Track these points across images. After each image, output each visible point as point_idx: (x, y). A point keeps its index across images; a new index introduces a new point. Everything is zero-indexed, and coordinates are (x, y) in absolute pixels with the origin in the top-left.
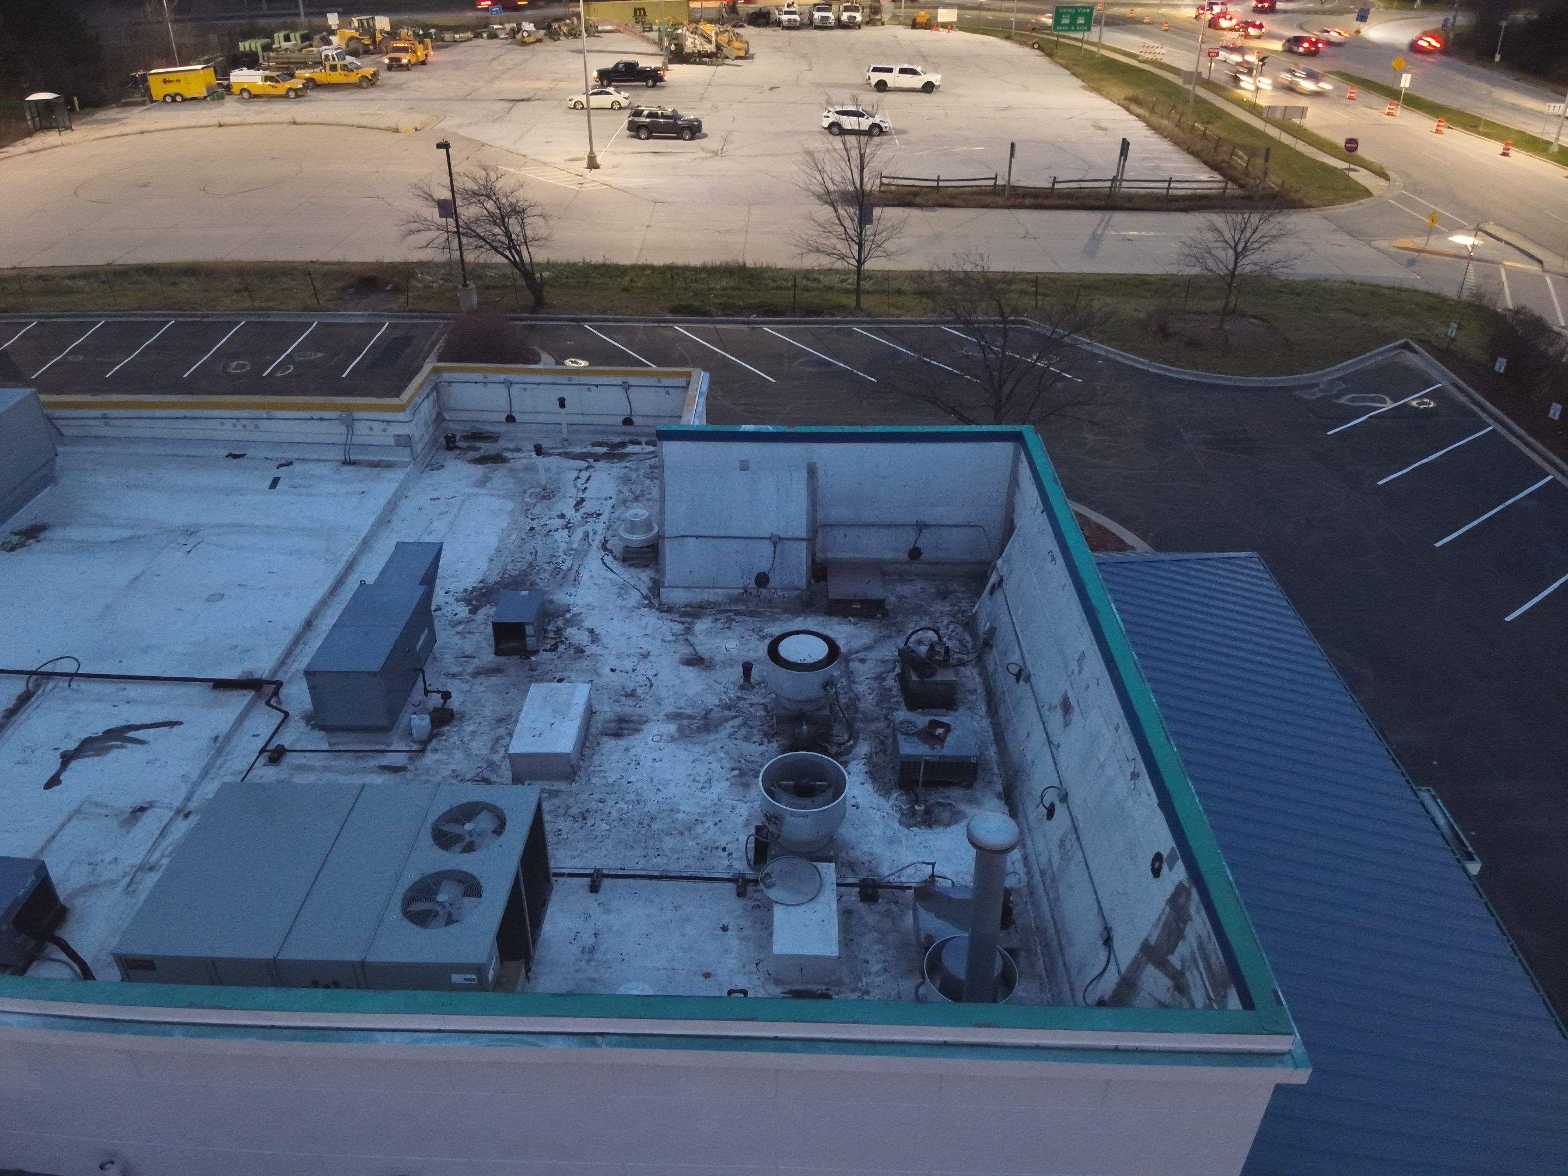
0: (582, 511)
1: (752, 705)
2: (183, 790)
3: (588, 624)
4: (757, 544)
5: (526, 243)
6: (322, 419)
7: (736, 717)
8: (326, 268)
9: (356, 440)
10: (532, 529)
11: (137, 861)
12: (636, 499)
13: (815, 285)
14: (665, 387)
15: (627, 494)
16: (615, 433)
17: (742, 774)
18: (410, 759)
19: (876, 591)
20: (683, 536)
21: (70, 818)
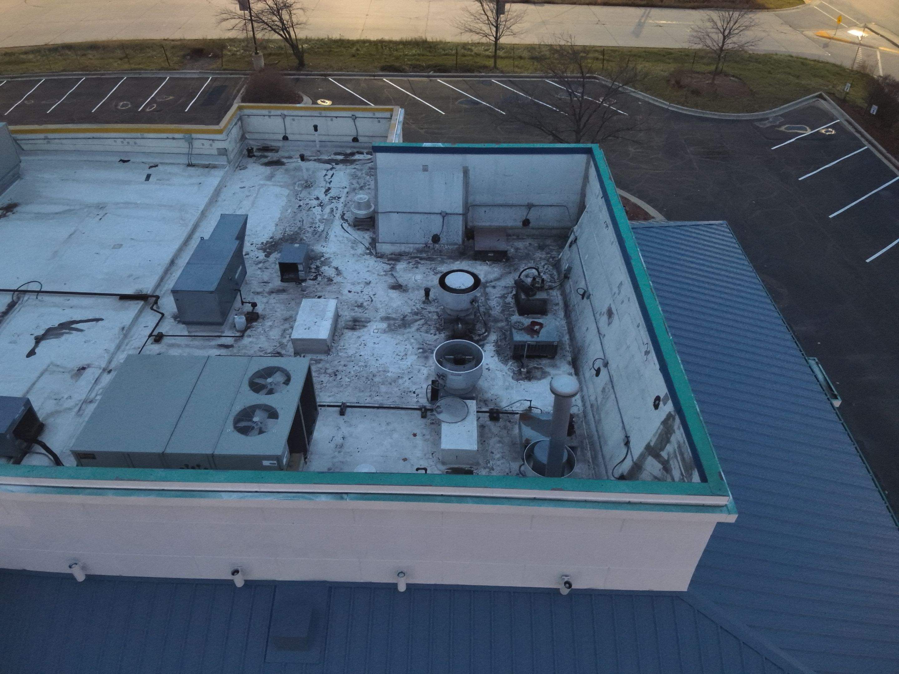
0: (329, 195)
1: (430, 312)
2: (107, 357)
3: (334, 264)
4: (433, 216)
5: (293, 26)
6: (174, 139)
7: (421, 319)
8: (173, 43)
9: (195, 151)
10: (300, 206)
11: (83, 397)
12: (361, 188)
13: (469, 53)
14: (377, 118)
15: (356, 185)
16: (347, 147)
17: (424, 351)
18: (235, 341)
19: (502, 246)
20: (390, 212)
21: (42, 374)
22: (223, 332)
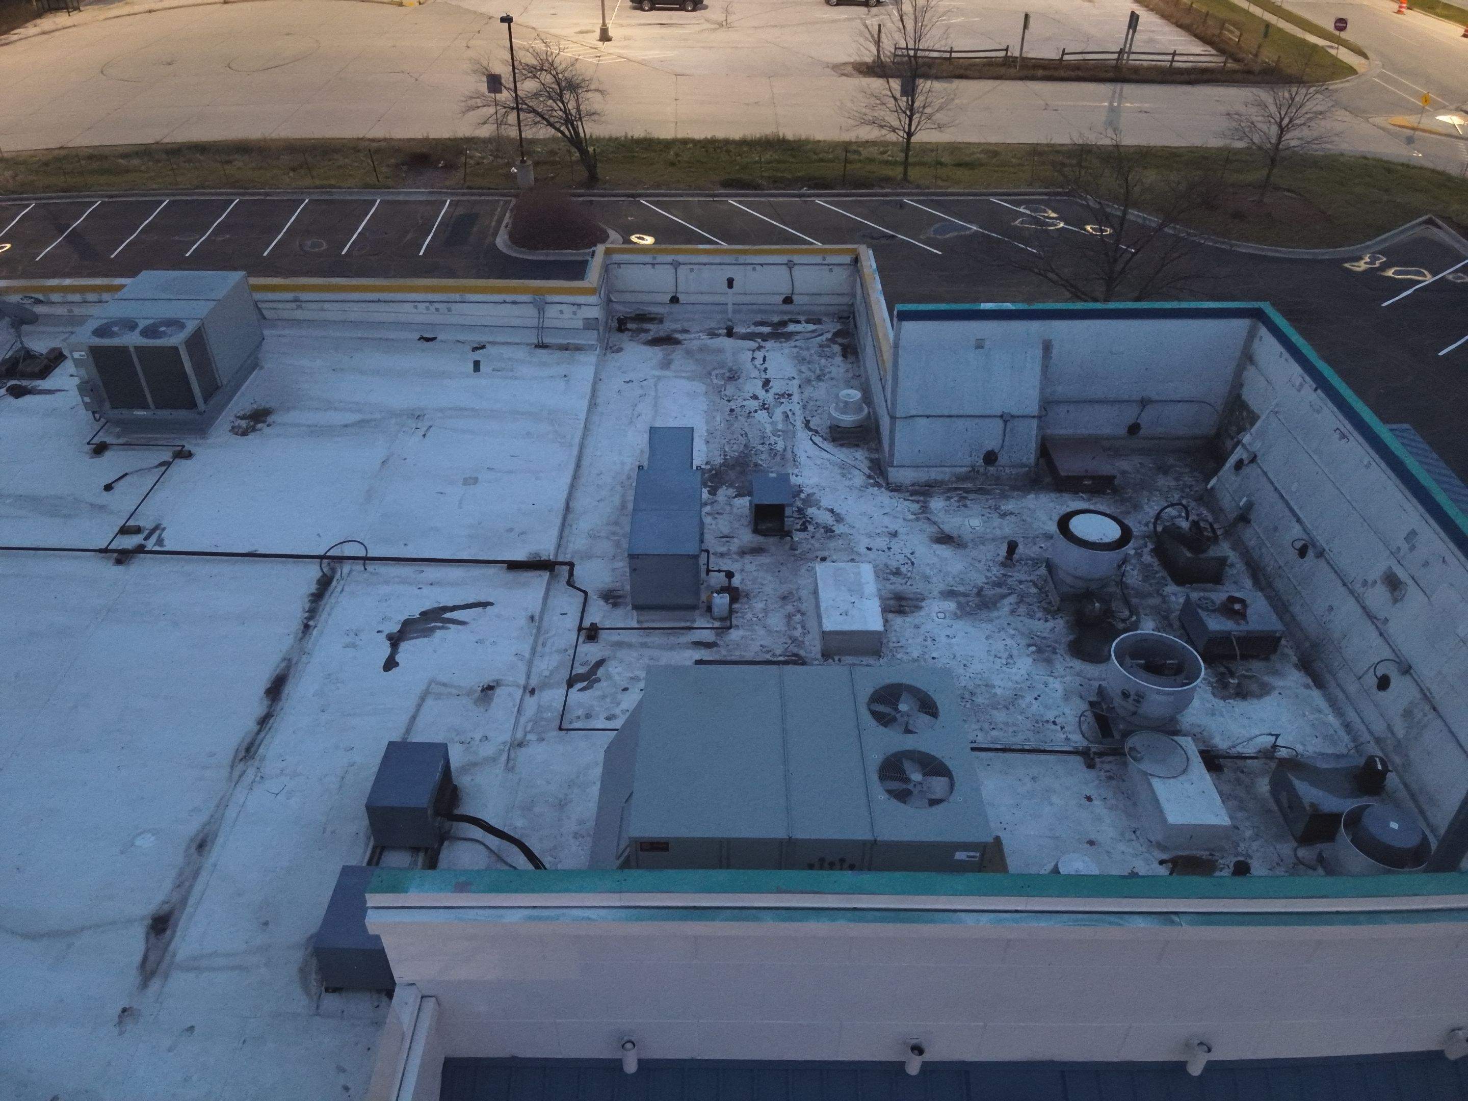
0: (772, 391)
1: (1021, 582)
2: (522, 667)
3: (826, 504)
4: (987, 421)
5: (580, 119)
6: (514, 303)
7: (1010, 594)
8: (375, 145)
9: (547, 323)
10: (732, 410)
11: (507, 737)
12: (819, 378)
13: (856, 157)
14: (828, 265)
15: (809, 374)
16: (774, 312)
17: (1040, 651)
18: (717, 635)
19: (1105, 467)
20: (913, 416)
21: (423, 699)
22: (694, 621)
